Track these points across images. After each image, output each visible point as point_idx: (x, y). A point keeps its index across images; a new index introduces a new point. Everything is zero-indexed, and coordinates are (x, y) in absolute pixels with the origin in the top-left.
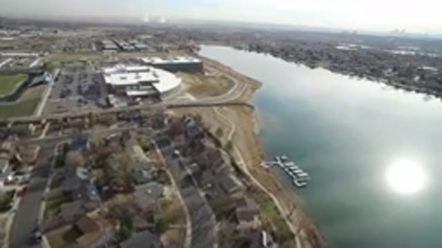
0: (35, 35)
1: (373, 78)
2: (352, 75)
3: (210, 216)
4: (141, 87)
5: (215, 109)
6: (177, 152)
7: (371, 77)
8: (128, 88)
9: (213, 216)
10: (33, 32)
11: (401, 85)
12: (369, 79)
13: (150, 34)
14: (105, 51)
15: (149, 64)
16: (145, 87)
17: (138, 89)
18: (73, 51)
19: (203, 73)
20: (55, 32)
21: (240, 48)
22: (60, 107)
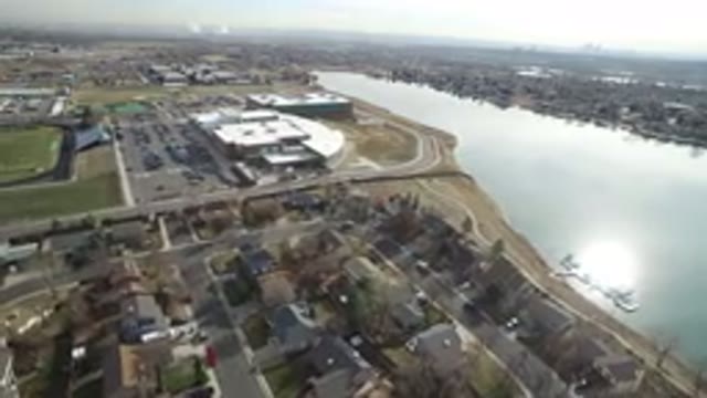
0: (23, 56)
1: (605, 123)
2: (569, 119)
3: (549, 375)
4: (286, 148)
5: (423, 182)
6: (423, 264)
7: (601, 121)
8: (264, 150)
9: (555, 376)
10: (16, 50)
11: (654, 134)
12: (599, 124)
13: (219, 53)
14: (166, 84)
15: (269, 107)
16: (292, 148)
17: (281, 152)
18: (113, 84)
19: (355, 120)
20: (56, 50)
21: (377, 76)
22: (160, 188)
